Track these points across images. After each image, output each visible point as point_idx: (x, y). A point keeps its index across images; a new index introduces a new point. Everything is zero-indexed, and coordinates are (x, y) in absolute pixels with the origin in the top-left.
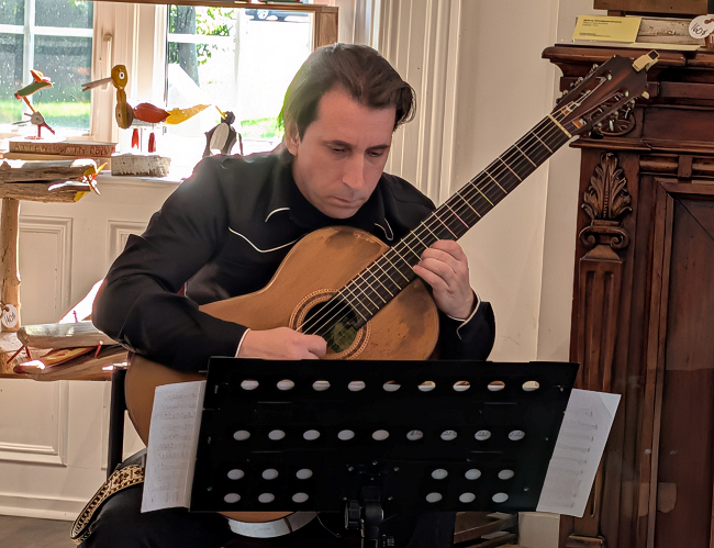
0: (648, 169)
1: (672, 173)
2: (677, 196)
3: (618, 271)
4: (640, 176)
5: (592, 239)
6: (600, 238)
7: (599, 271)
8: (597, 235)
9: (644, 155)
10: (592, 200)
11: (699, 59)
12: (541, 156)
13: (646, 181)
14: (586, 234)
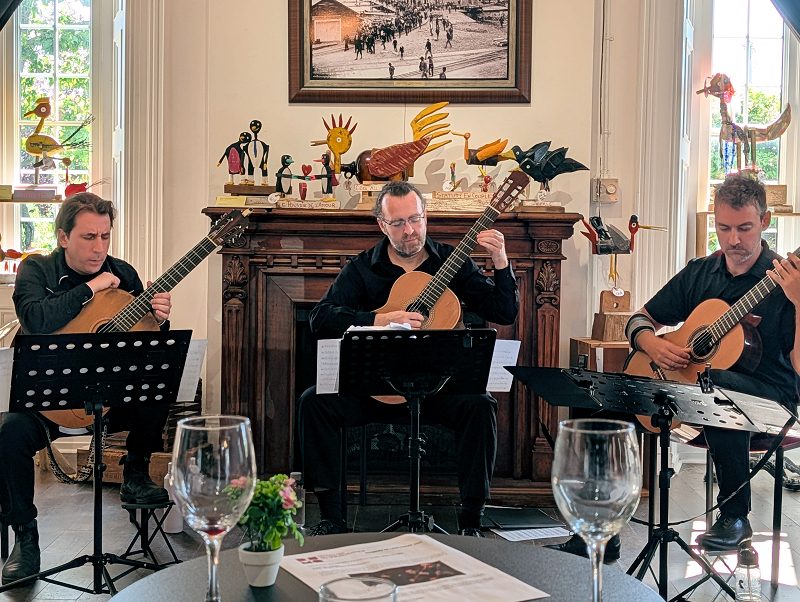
0: (253, 262)
1: (264, 264)
2: (267, 274)
3: (242, 310)
4: (250, 266)
5: (229, 295)
6: (234, 295)
7: (234, 310)
8: (231, 293)
9: (252, 256)
10: (229, 277)
11: (273, 212)
12: (204, 255)
13: (253, 268)
14: (227, 293)
